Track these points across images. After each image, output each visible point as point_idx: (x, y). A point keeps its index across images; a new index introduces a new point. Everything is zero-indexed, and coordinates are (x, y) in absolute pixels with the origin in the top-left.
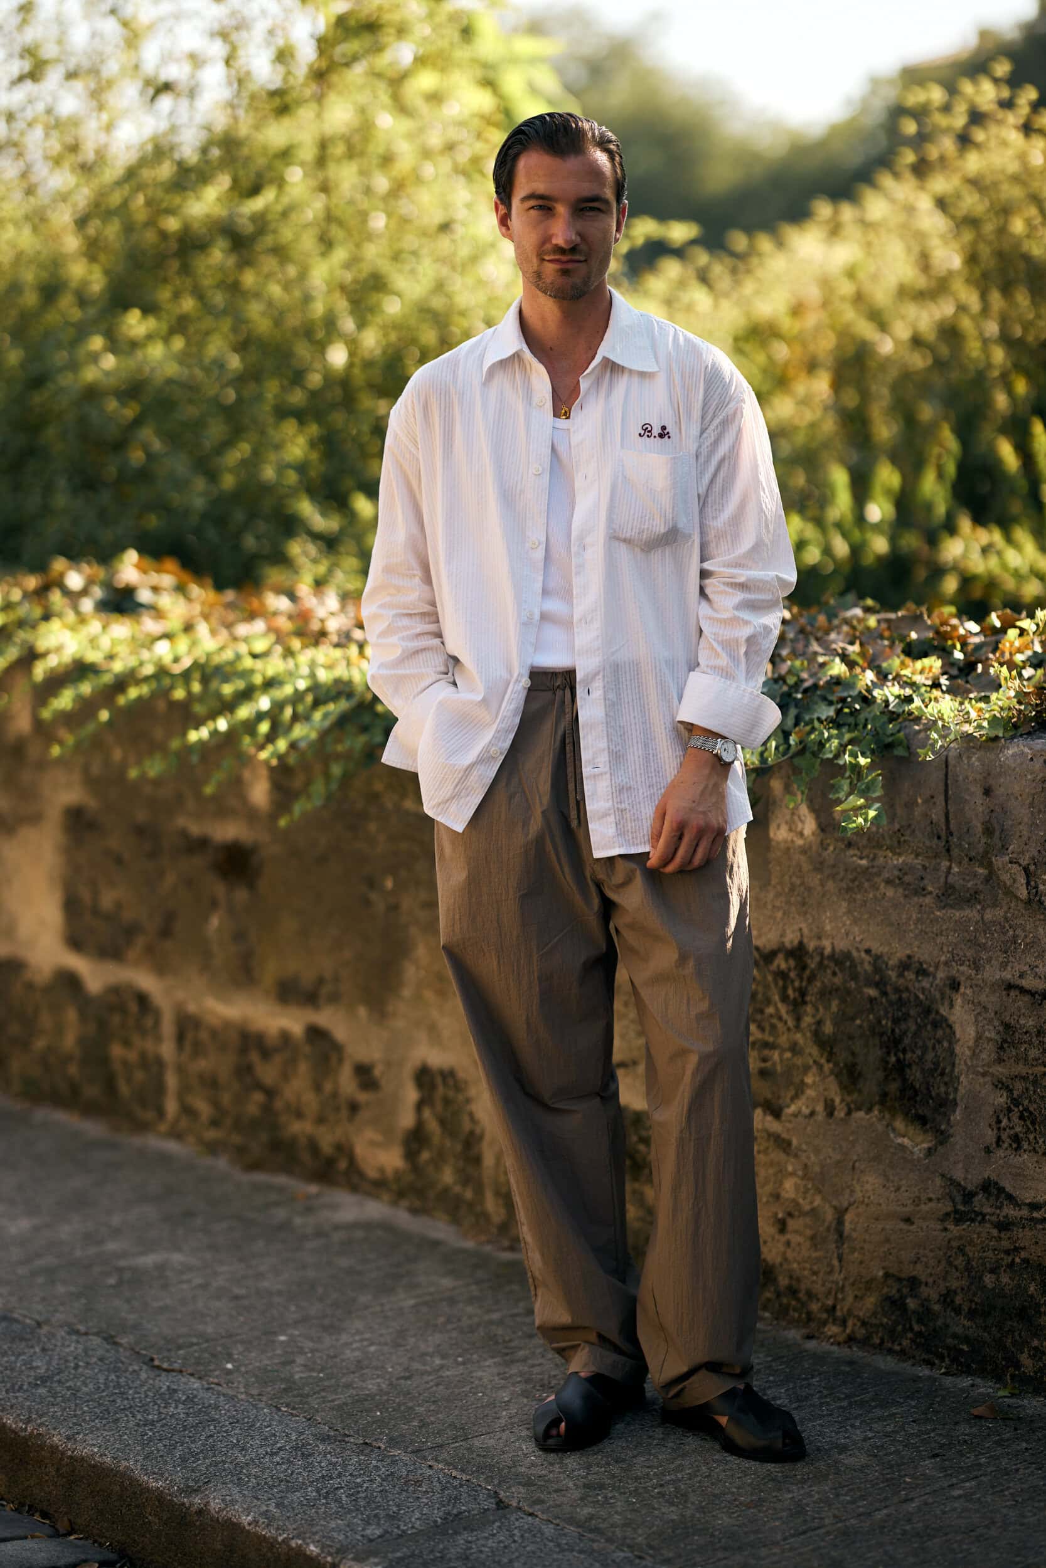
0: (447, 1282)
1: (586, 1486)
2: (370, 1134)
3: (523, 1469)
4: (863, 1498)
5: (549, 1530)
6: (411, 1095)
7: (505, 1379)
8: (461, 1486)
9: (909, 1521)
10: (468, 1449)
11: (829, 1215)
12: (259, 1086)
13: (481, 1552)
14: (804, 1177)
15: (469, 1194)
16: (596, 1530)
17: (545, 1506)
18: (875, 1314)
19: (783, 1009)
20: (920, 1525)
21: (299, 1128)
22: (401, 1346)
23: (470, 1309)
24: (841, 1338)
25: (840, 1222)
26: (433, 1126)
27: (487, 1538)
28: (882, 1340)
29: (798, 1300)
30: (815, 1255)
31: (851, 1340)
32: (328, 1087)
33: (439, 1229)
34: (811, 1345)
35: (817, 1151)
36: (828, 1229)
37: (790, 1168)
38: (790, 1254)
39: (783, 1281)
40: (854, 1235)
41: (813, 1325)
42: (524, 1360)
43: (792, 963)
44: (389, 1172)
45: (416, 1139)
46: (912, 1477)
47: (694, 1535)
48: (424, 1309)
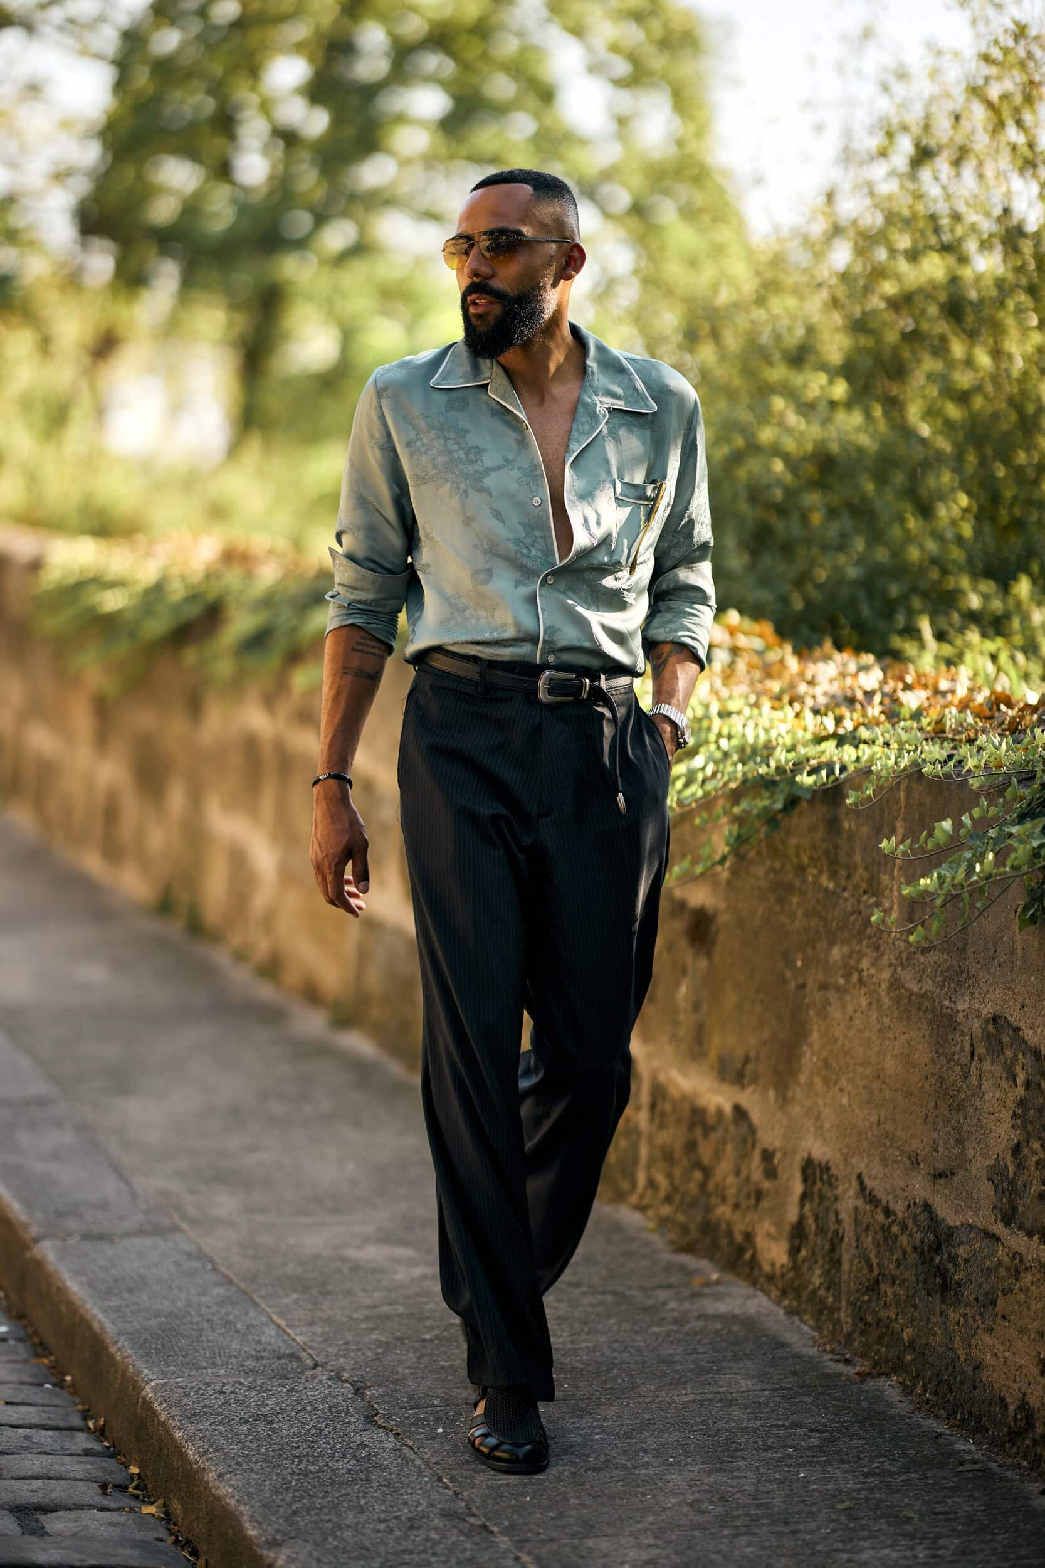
2: (767, 1225)
6: (798, 1187)
7: (692, 1486)
12: (698, 1165)
15: (830, 1299)
21: (723, 1211)
26: (810, 1222)
32: (744, 1172)
42: (732, 1471)
44: (778, 1267)
45: (798, 1235)
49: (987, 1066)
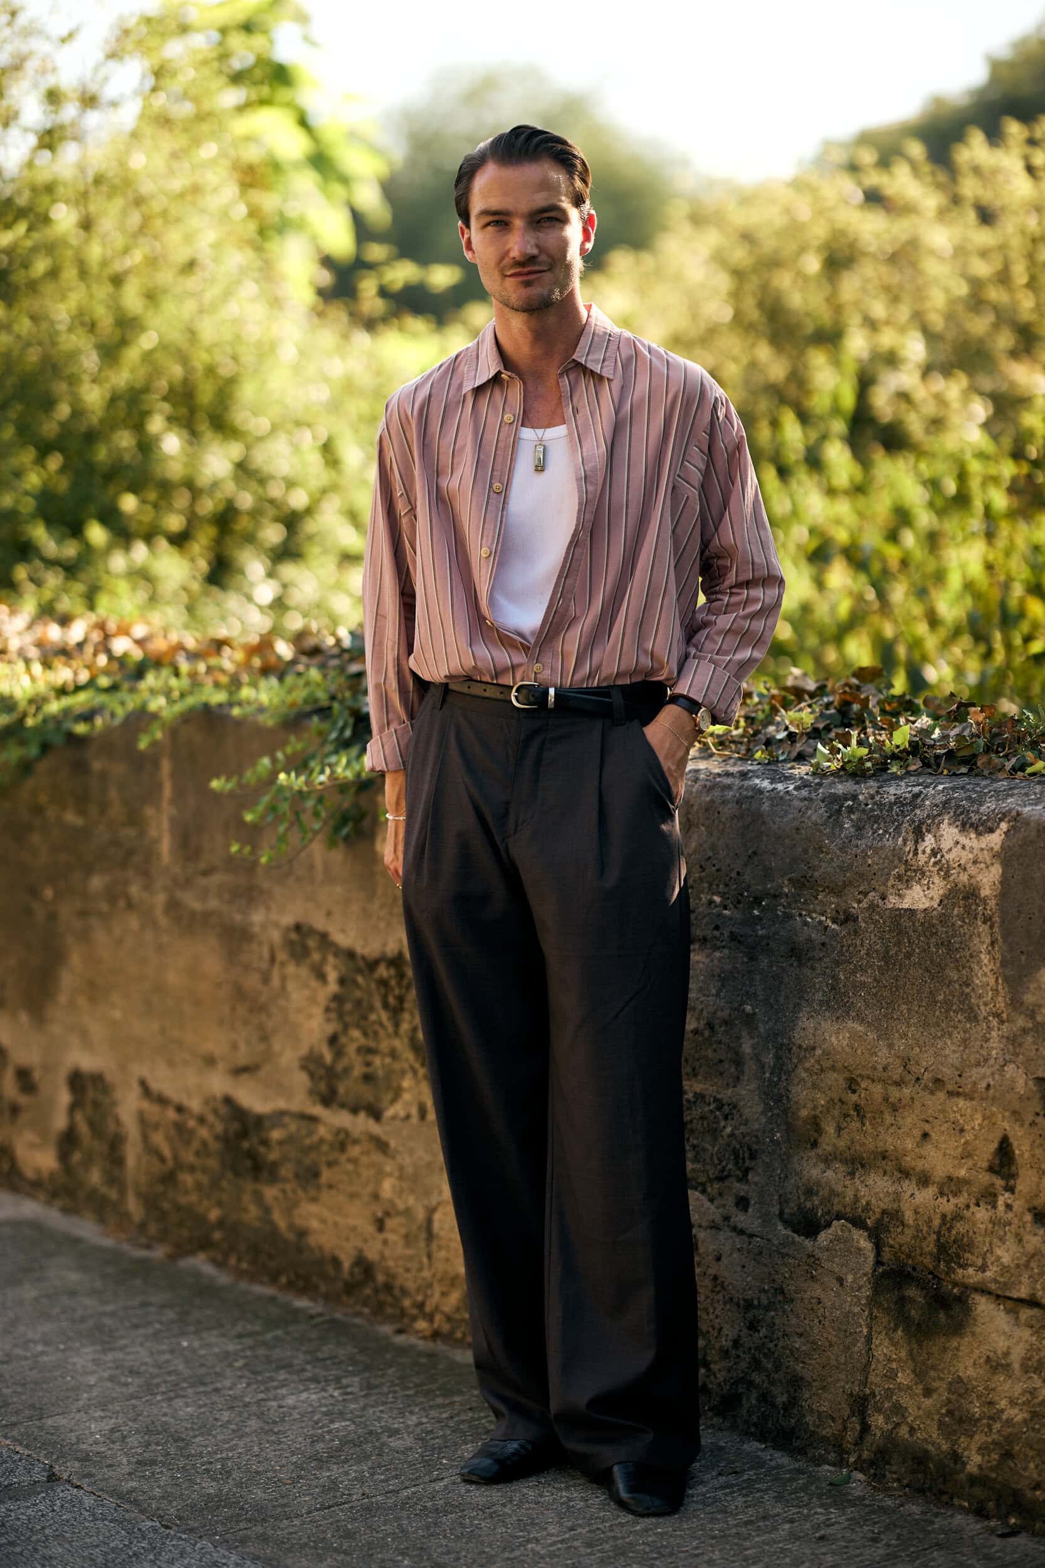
0: (74, 1277)
1: (139, 1462)
2: (29, 1136)
3: (85, 1446)
4: (396, 1477)
5: (89, 1501)
6: (64, 1097)
7: (98, 1365)
8: (20, 1460)
9: (432, 1498)
10: (38, 1427)
11: (421, 1215)
13: (18, 1519)
14: (401, 1178)
15: (113, 1194)
16: (136, 1502)
17: (93, 1480)
18: (458, 1310)
19: (384, 1016)
20: (442, 1502)
22: (9, 1332)
23: (87, 1301)
24: (428, 1333)
25: (429, 1221)
26: (83, 1128)
27: (28, 1507)
28: (464, 1335)
29: (392, 1295)
30: (409, 1252)
31: (436, 1335)
33: (86, 1229)
34: (400, 1339)
35: (411, 1152)
36: (420, 1228)
37: (388, 1169)
38: (387, 1252)
39: (381, 1278)
40: (442, 1234)
41: (406, 1320)
42: (122, 1349)
43: (392, 972)
44: (45, 1175)
45: (68, 1141)
46: (450, 1459)
47: (225, 1507)
48: (44, 1301)
49: (291, 969)
